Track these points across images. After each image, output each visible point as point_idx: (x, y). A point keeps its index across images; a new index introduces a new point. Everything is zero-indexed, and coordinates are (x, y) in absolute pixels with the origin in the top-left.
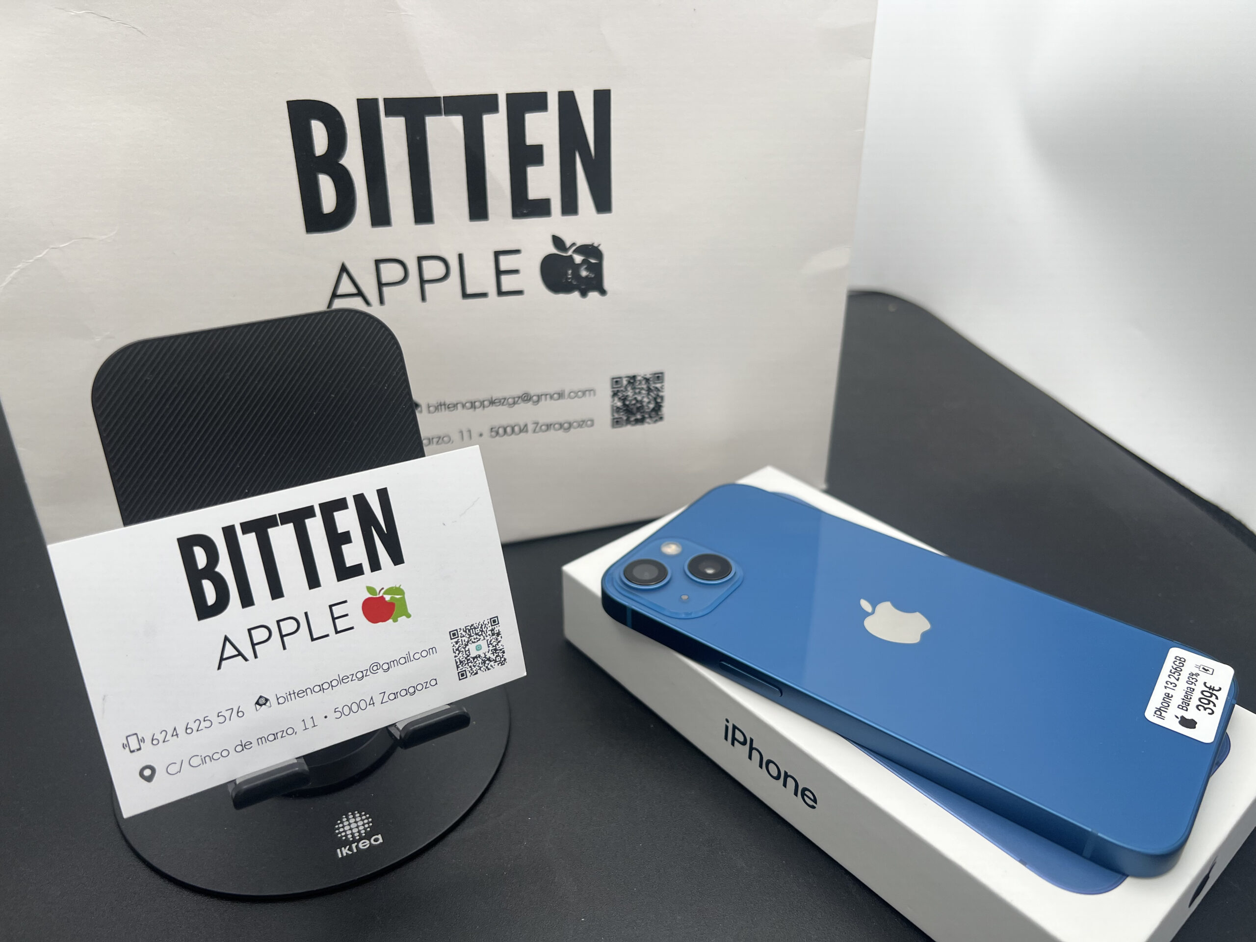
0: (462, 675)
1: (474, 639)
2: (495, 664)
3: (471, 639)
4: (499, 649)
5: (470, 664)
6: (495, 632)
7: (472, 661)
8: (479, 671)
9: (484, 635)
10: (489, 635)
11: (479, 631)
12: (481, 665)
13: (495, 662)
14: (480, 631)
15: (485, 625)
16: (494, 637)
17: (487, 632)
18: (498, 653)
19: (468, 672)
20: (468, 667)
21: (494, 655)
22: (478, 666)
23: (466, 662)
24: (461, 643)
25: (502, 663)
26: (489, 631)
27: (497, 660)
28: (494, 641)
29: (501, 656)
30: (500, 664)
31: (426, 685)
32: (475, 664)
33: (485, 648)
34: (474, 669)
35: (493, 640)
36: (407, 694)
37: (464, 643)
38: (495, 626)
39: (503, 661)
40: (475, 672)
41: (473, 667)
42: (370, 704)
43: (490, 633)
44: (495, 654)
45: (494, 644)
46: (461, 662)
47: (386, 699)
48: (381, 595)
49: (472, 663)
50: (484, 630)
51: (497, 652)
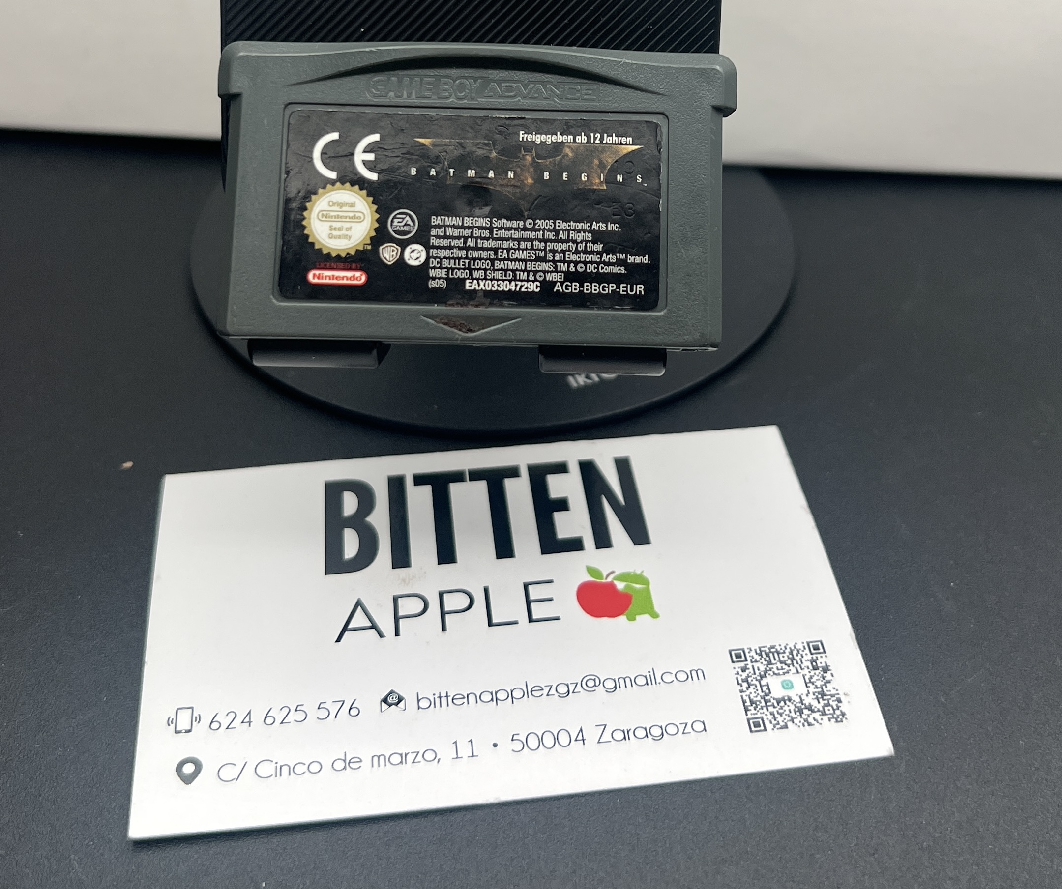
0: (756, 726)
1: (778, 669)
2: (822, 717)
3: (770, 670)
4: (828, 693)
5: (771, 709)
6: (819, 665)
7: (776, 704)
8: (790, 724)
9: (798, 666)
10: (808, 668)
11: (786, 658)
12: (793, 714)
13: (823, 715)
14: (789, 658)
15: (798, 651)
16: (817, 672)
17: (802, 663)
18: (828, 700)
19: (767, 723)
20: (768, 713)
21: (819, 702)
22: (789, 716)
23: (763, 704)
24: (752, 672)
25: (840, 718)
26: (808, 660)
27: (827, 712)
28: (819, 679)
29: (835, 707)
30: (834, 720)
31: (684, 729)
32: (781, 711)
33: (799, 689)
34: (780, 719)
35: (816, 676)
36: (647, 736)
37: (757, 672)
38: (819, 656)
39: (838, 717)
40: (782, 724)
41: (777, 715)
42: (576, 740)
43: (809, 664)
44: (821, 700)
45: (819, 684)
46: (752, 702)
47: (607, 736)
48: (609, 579)
49: (774, 707)
50: (795, 657)
51: (825, 698)
